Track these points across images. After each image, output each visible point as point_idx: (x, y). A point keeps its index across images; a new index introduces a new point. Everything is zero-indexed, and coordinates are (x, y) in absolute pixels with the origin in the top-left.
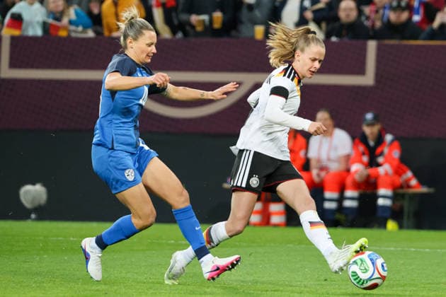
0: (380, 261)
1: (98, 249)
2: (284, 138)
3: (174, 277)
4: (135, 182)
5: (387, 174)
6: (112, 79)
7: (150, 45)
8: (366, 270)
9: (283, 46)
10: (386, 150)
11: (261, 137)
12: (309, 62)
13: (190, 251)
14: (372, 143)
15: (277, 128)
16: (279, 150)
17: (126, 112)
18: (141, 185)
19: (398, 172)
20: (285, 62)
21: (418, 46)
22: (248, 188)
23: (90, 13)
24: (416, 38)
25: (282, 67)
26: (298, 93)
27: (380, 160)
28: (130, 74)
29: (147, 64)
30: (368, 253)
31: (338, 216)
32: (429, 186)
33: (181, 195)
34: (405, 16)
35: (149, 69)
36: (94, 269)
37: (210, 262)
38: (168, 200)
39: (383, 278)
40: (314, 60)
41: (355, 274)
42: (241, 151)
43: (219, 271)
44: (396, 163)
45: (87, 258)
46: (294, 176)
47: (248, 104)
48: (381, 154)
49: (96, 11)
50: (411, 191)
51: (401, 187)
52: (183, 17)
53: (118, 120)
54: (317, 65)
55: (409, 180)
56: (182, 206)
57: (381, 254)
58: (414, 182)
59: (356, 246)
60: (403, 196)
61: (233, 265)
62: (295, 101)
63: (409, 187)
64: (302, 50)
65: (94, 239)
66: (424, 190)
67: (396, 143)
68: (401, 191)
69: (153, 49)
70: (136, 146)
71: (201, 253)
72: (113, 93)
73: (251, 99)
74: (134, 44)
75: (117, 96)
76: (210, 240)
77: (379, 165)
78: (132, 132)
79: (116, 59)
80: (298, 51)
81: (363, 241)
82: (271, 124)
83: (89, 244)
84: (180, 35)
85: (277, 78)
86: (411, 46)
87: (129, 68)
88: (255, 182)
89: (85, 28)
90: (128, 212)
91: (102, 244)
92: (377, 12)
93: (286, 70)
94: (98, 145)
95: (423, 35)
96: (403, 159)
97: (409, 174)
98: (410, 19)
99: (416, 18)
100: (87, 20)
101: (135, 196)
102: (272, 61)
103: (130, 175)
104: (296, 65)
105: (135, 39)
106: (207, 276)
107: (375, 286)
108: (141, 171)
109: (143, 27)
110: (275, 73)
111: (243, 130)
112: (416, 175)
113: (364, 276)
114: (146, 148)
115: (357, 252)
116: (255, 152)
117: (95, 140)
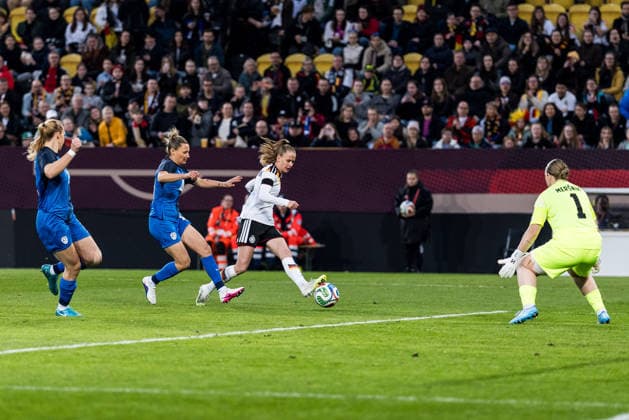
0: (335, 290)
1: (153, 284)
2: (270, 211)
3: (203, 301)
4: (177, 241)
5: (293, 235)
6: (163, 176)
7: (185, 153)
8: (327, 296)
9: (268, 153)
10: (292, 220)
11: (256, 210)
12: (285, 162)
13: (212, 284)
14: (283, 215)
15: (266, 205)
16: (268, 220)
17: (170, 196)
18: (181, 242)
19: (301, 234)
20: (270, 163)
21: (309, 151)
22: (248, 244)
23: (90, 131)
24: (308, 146)
25: (269, 166)
26: (279, 182)
27: (289, 226)
28: (174, 171)
29: (183, 165)
30: (327, 284)
31: (263, 264)
32: (321, 243)
33: (206, 248)
34: (299, 131)
35: (185, 168)
36: (151, 296)
37: (224, 292)
38: (198, 252)
39: (337, 299)
40: (289, 161)
41: (319, 298)
42: (243, 220)
43: (230, 297)
44: (299, 228)
45: (146, 289)
46: (277, 236)
47: (245, 190)
48: (290, 222)
49: (94, 130)
50: (310, 246)
51: (303, 244)
52: (153, 133)
53: (166, 201)
54: (291, 164)
55: (308, 239)
56: (206, 255)
57: (335, 285)
58: (311, 240)
59: (319, 280)
60: (305, 250)
61: (239, 293)
62: (278, 187)
63: (308, 244)
64: (281, 155)
65: (150, 277)
66: (318, 245)
67: (299, 215)
68: (303, 246)
69: (187, 155)
70: (178, 217)
71: (219, 285)
72: (162, 183)
73: (248, 185)
74: (175, 152)
75: (165, 186)
76: (225, 277)
77: (289, 229)
78: (174, 208)
79: (163, 162)
80: (279, 156)
81: (323, 276)
82: (262, 202)
83: (148, 280)
84: (151, 146)
85: (266, 173)
86: (305, 151)
87: (172, 168)
88: (253, 240)
89: (89, 141)
90: (173, 260)
91: (156, 280)
92: (280, 129)
93: (271, 168)
94: (152, 217)
95: (312, 144)
96: (303, 226)
97: (308, 235)
98: (302, 133)
99: (306, 132)
100: (90, 137)
101: (177, 249)
102: (262, 161)
103: (174, 236)
104: (278, 165)
105: (176, 149)
106: (222, 300)
107: (332, 305)
108: (180, 233)
109: (180, 141)
110: (264, 169)
111: (244, 207)
112: (312, 236)
113: (325, 299)
114: (184, 219)
115: (320, 284)
116: (253, 221)
117: (151, 214)
